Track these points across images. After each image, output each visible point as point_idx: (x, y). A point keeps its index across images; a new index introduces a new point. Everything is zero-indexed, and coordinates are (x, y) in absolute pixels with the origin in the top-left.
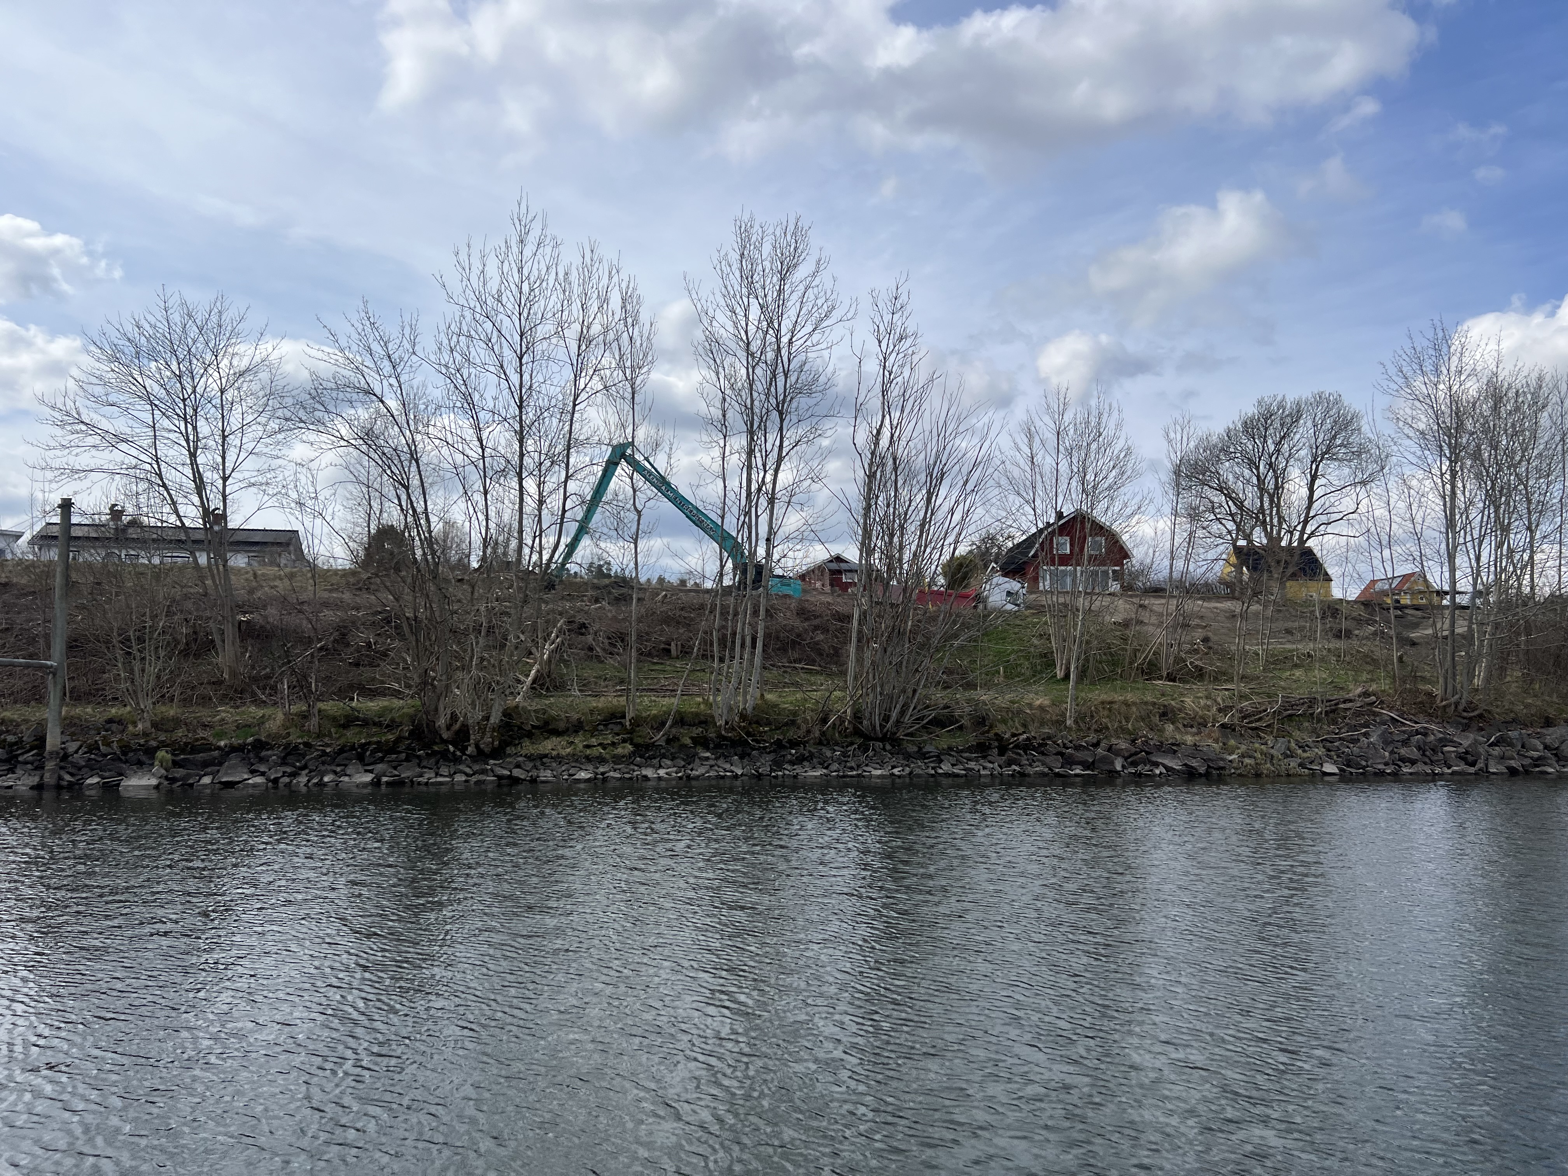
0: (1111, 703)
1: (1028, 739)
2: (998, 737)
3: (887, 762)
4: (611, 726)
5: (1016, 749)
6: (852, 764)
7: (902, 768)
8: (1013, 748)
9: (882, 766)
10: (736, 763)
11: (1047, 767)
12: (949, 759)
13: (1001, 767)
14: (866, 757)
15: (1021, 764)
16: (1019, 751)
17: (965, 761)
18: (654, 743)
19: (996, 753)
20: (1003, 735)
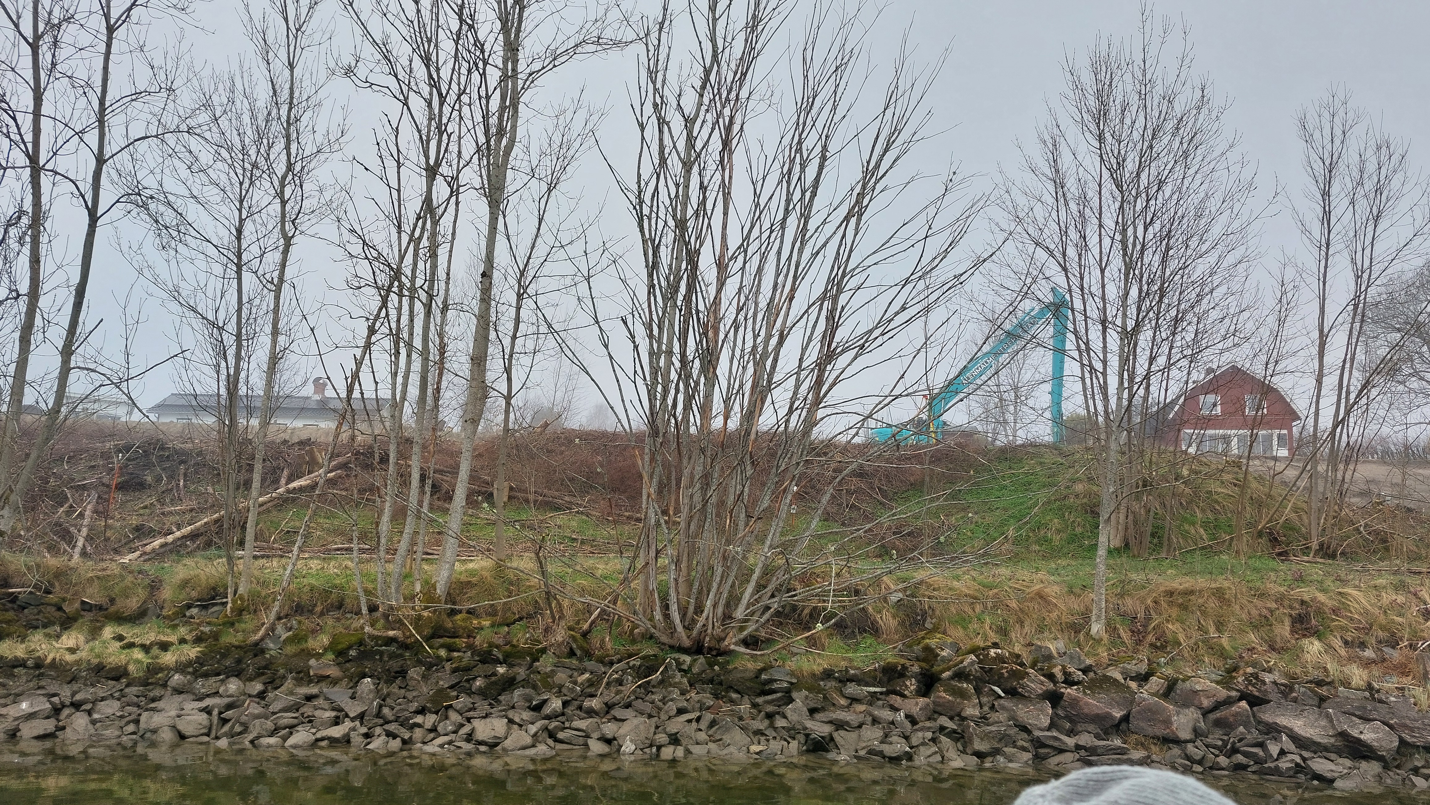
0: (1188, 593)
1: (996, 658)
2: (929, 654)
3: (672, 700)
4: (216, 608)
5: (959, 681)
6: (594, 703)
7: (698, 714)
8: (952, 678)
9: (660, 709)
10: (362, 692)
11: (1016, 726)
12: (807, 697)
13: (913, 721)
14: (639, 686)
15: (963, 714)
16: (965, 685)
17: (843, 702)
18: (256, 644)
19: (912, 688)
20: (938, 651)
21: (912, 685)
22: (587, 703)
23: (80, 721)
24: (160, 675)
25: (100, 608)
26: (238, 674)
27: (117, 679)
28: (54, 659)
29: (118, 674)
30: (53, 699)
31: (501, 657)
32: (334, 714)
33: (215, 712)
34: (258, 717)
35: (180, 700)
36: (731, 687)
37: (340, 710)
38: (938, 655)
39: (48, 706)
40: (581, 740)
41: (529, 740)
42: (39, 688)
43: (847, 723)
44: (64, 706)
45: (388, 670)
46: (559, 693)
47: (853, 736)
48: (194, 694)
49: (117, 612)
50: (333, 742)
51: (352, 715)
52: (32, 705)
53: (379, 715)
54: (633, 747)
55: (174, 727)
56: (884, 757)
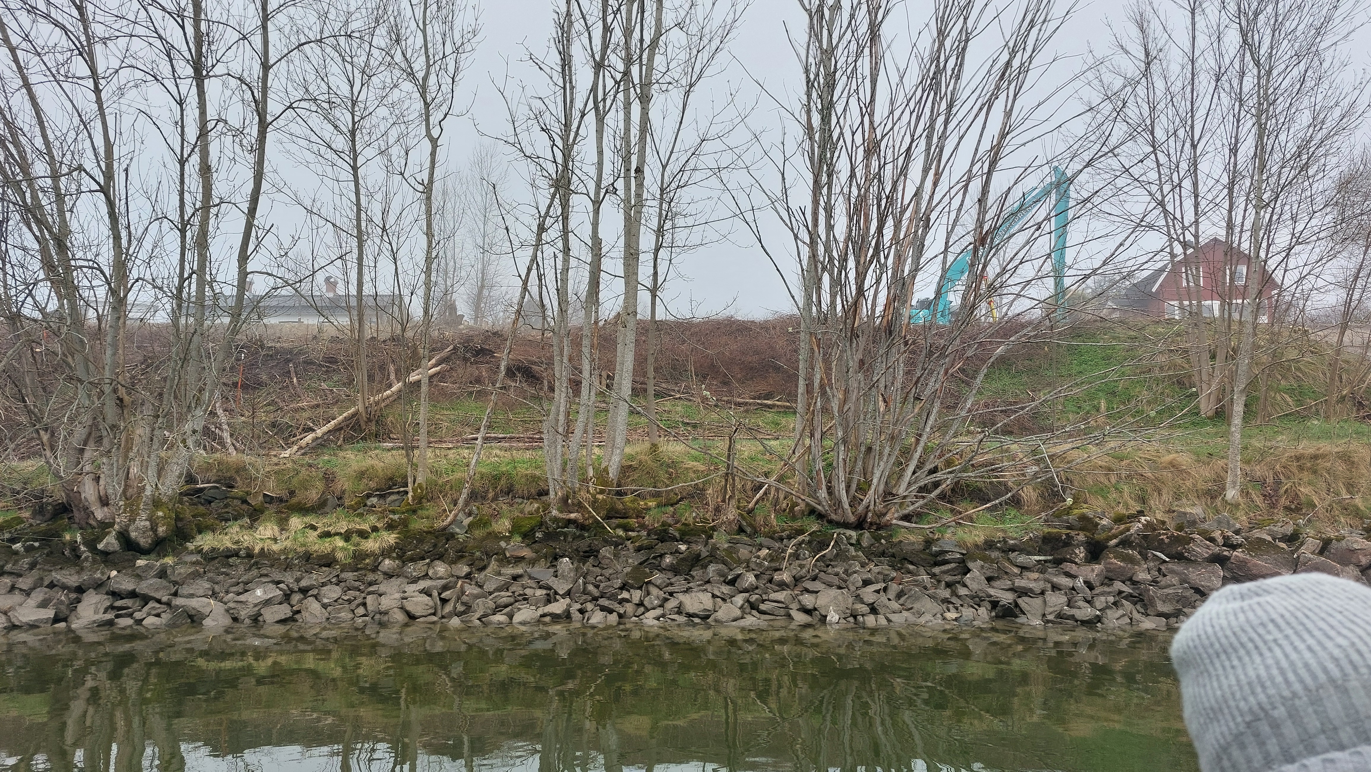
0: (1315, 457)
1: (1148, 525)
2: (1087, 523)
3: (855, 572)
4: (393, 497)
5: (1124, 548)
6: (785, 576)
7: (884, 585)
8: (1117, 545)
9: (845, 581)
10: (564, 571)
11: (1191, 588)
12: (982, 567)
13: (1090, 586)
14: (817, 560)
15: (1134, 578)
16: (1130, 552)
17: (1016, 570)
18: (445, 529)
19: (1082, 555)
20: (1097, 520)
21: (1081, 553)
22: (777, 577)
23: (313, 606)
24: (367, 561)
25: (281, 500)
26: (441, 557)
27: (328, 565)
28: (263, 549)
29: (328, 561)
30: (281, 586)
31: (677, 535)
32: (544, 592)
33: (435, 593)
34: (477, 597)
35: (398, 583)
36: (906, 559)
37: (549, 588)
38: (1097, 524)
39: (279, 592)
40: (782, 612)
41: (738, 613)
42: (262, 576)
43: (1031, 590)
44: (292, 591)
45: (577, 550)
46: (748, 568)
47: (1038, 601)
48: (406, 577)
49: (299, 503)
50: (556, 618)
51: (561, 593)
52: (265, 592)
53: (585, 592)
54: (837, 617)
55: (402, 608)
56: (1077, 621)
